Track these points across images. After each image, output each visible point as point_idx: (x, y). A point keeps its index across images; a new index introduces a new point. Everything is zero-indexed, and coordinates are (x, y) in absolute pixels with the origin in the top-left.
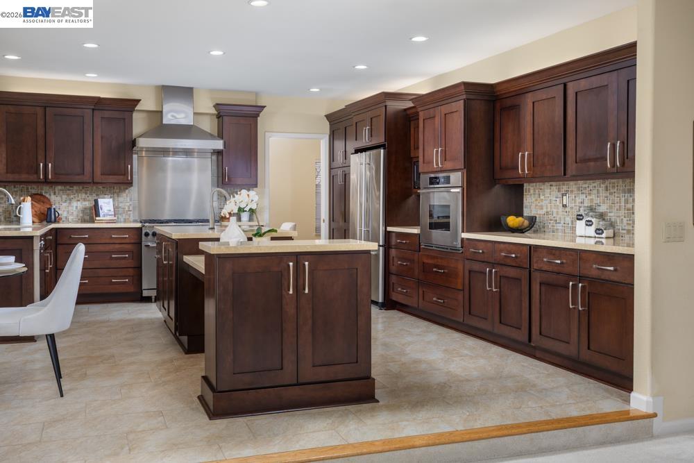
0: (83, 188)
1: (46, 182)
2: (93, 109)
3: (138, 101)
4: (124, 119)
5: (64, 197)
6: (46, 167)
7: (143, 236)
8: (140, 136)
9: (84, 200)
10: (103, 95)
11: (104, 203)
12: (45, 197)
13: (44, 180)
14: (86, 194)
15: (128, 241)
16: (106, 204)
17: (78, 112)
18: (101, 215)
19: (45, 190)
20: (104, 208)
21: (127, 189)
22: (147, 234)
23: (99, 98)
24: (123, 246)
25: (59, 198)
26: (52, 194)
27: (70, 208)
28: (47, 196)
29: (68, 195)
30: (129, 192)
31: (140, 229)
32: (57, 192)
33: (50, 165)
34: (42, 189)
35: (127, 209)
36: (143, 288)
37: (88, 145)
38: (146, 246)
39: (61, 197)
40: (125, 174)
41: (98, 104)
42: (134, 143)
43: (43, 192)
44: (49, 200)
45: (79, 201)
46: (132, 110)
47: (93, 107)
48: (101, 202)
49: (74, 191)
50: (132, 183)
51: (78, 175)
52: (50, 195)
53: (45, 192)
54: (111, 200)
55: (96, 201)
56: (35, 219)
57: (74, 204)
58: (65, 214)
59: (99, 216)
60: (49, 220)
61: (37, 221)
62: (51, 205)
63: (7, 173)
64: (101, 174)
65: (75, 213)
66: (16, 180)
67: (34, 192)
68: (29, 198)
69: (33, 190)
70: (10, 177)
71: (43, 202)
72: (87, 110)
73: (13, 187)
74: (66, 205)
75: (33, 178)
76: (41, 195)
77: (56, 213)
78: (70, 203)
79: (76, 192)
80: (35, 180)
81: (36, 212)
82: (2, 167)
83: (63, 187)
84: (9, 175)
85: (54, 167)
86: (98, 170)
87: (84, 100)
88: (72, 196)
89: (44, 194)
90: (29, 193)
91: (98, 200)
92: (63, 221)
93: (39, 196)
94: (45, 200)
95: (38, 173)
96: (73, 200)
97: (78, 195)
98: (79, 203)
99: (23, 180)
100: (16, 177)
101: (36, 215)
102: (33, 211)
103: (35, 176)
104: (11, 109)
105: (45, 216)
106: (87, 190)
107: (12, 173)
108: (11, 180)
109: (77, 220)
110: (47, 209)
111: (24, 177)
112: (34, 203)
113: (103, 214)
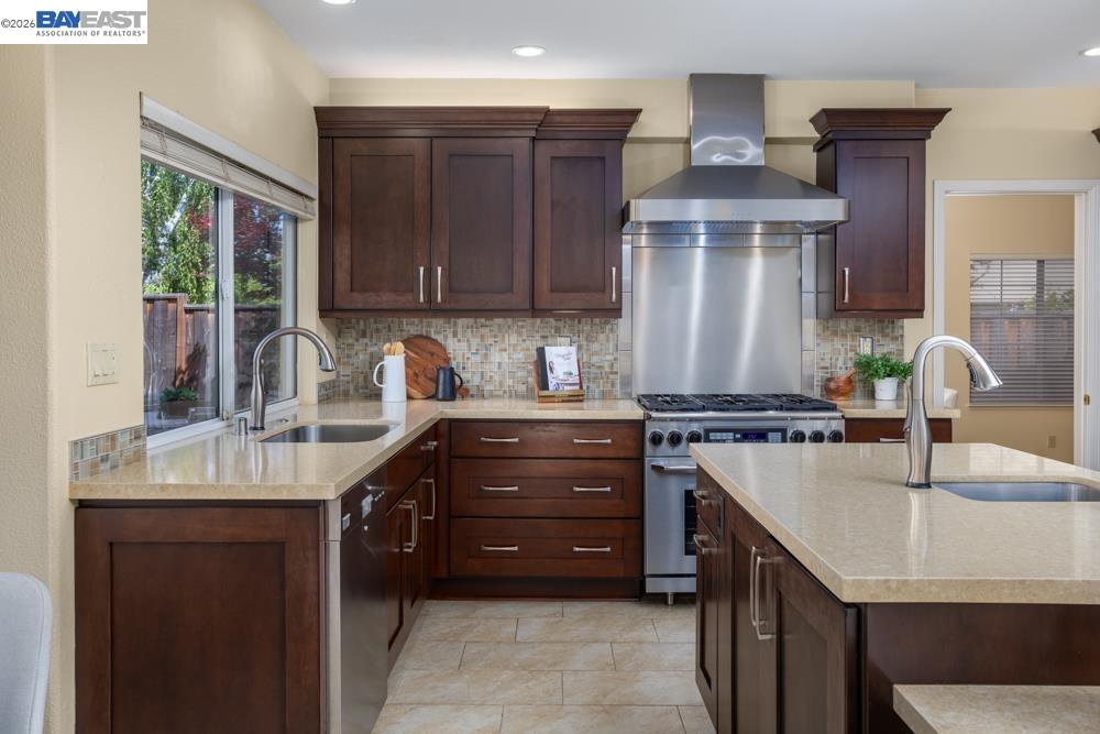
0: (513, 322)
1: (431, 310)
2: (534, 138)
3: (635, 113)
4: (603, 159)
5: (475, 342)
6: (430, 274)
7: (648, 444)
8: (640, 196)
9: (516, 348)
10: (555, 104)
11: (558, 356)
12: (435, 342)
13: (425, 306)
14: (520, 334)
15: (611, 453)
16: (563, 359)
17: (500, 146)
19: (439, 330)
20: (556, 367)
21: (606, 323)
22: (657, 439)
23: (547, 112)
24: (600, 464)
25: (464, 345)
26: (451, 335)
27: (486, 367)
28: (440, 338)
29: (483, 337)
30: (612, 330)
31: (639, 425)
32: (460, 330)
33: (439, 269)
34: (429, 325)
35: (607, 369)
36: (648, 570)
37: (523, 223)
38: (654, 467)
39: (468, 341)
40: (603, 288)
41: (543, 124)
42: (624, 215)
43: (432, 330)
44: (444, 349)
45: (505, 350)
46: (621, 139)
47: (533, 134)
48: (552, 354)
49: (496, 328)
50: (620, 309)
51: (502, 293)
52: (446, 337)
53: (437, 332)
54: (573, 349)
55: (541, 352)
56: (414, 392)
57: (496, 357)
58: (476, 381)
59: (548, 389)
60: (440, 396)
61: (419, 395)
62: (447, 360)
63: (352, 290)
64: (552, 291)
65: (496, 378)
66: (370, 306)
67: (413, 330)
68: (400, 346)
69: (413, 327)
70: (359, 300)
71: (432, 354)
72: (520, 140)
73: (372, 320)
74: (478, 358)
75: (403, 300)
76: (428, 338)
77: (457, 379)
78: (486, 355)
79: (499, 332)
80: (408, 306)
81: (416, 375)
82: (342, 277)
83: (471, 321)
84: (356, 295)
85: (448, 275)
86: (544, 282)
87: (513, 117)
88: (491, 341)
89: (433, 336)
90: (405, 335)
91: (547, 348)
92: (472, 396)
93: (424, 342)
94: (435, 349)
95: (413, 289)
96: (492, 349)
97: (504, 336)
98: (505, 355)
99: (385, 306)
100: (372, 300)
101: (416, 382)
102: (411, 372)
103: (409, 297)
104: (362, 147)
105: (434, 385)
106: (522, 327)
107: (364, 290)
108: (360, 306)
109: (501, 393)
110: (438, 370)
111: (387, 299)
112: (412, 355)
113: (554, 382)
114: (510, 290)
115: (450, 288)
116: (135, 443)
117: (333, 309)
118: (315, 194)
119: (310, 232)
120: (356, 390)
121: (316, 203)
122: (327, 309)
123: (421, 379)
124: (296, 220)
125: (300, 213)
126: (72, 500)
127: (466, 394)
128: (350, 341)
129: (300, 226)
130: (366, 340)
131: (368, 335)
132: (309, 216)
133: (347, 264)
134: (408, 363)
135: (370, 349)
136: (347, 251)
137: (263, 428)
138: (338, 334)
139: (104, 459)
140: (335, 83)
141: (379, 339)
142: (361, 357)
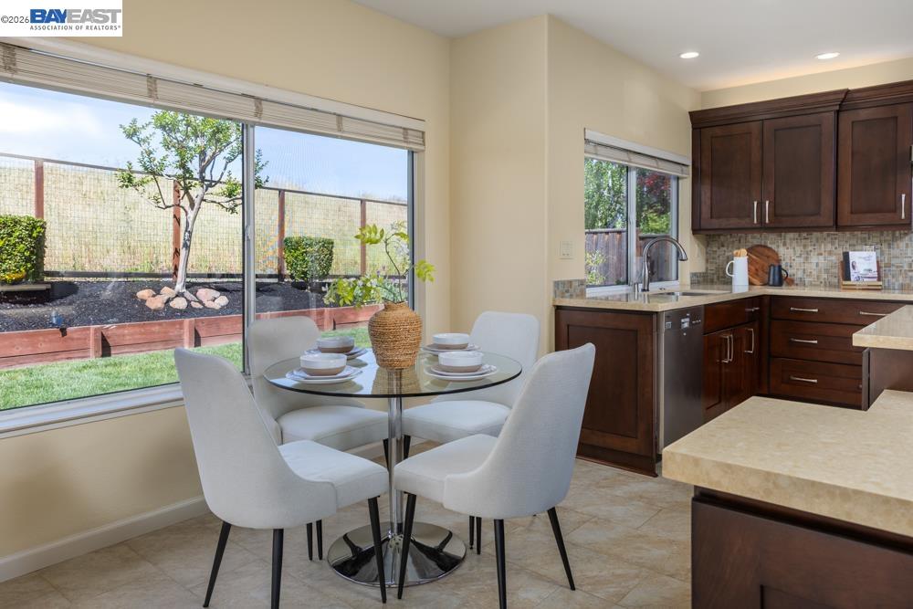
0: (828, 235)
1: (763, 228)
2: (838, 111)
4: (896, 118)
5: (799, 249)
6: (761, 206)
9: (830, 253)
10: (854, 86)
11: (860, 258)
12: (770, 249)
13: (758, 226)
14: (833, 244)
16: (864, 260)
17: (812, 119)
18: (852, 278)
19: (771, 241)
20: (858, 266)
23: (847, 92)
25: (791, 251)
26: (781, 245)
27: (807, 265)
28: (774, 247)
29: (805, 246)
32: (788, 241)
33: (767, 202)
34: (764, 238)
39: (794, 248)
40: (896, 210)
41: (845, 100)
43: (769, 242)
44: (777, 254)
45: (821, 254)
47: (837, 108)
48: (854, 256)
49: (814, 240)
51: (812, 215)
52: (778, 246)
54: (875, 254)
55: (846, 256)
56: (755, 281)
57: (814, 259)
58: (800, 274)
59: (849, 279)
60: (771, 283)
61: (759, 283)
62: (779, 261)
63: (711, 217)
64: (852, 213)
65: (814, 273)
66: (722, 227)
67: (756, 242)
68: (744, 251)
69: (755, 239)
70: (716, 223)
71: (768, 257)
72: (828, 114)
73: (729, 236)
74: (802, 260)
75: (744, 223)
76: (765, 247)
77: (784, 273)
78: (807, 258)
79: (817, 242)
80: (746, 226)
81: (757, 270)
82: (705, 210)
83: (796, 235)
84: (714, 221)
85: (774, 206)
86: (845, 207)
87: (821, 99)
88: (810, 248)
89: (769, 246)
90: (750, 245)
91: (850, 253)
92: (797, 285)
93: (763, 249)
94: (770, 254)
95: (750, 216)
96: (812, 254)
97: (820, 246)
98: (821, 258)
99: (731, 227)
100: (723, 223)
101: (757, 275)
102: (753, 268)
103: (747, 220)
104: (718, 131)
105: (767, 276)
106: (835, 239)
107: (719, 217)
108: (717, 227)
109: (818, 283)
110: (770, 267)
111: (734, 222)
112: (754, 257)
113: (856, 275)
114: (818, 214)
115: (774, 214)
116: (581, 287)
117: (700, 230)
118: (689, 162)
119: (686, 186)
120: (718, 278)
121: (691, 168)
122: (696, 230)
123: (760, 273)
124: (678, 178)
125: (680, 175)
126: (554, 306)
127: (791, 282)
128: (715, 249)
129: (680, 181)
130: (725, 248)
131: (726, 245)
132: (684, 176)
133: (708, 202)
134: (750, 262)
135: (727, 254)
136: (709, 194)
137: (648, 290)
138: (708, 245)
139: (567, 291)
140: (704, 94)
141: (732, 247)
142: (721, 258)
